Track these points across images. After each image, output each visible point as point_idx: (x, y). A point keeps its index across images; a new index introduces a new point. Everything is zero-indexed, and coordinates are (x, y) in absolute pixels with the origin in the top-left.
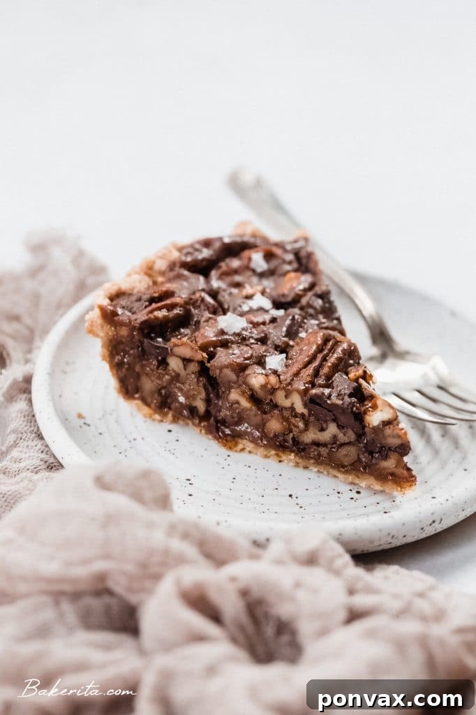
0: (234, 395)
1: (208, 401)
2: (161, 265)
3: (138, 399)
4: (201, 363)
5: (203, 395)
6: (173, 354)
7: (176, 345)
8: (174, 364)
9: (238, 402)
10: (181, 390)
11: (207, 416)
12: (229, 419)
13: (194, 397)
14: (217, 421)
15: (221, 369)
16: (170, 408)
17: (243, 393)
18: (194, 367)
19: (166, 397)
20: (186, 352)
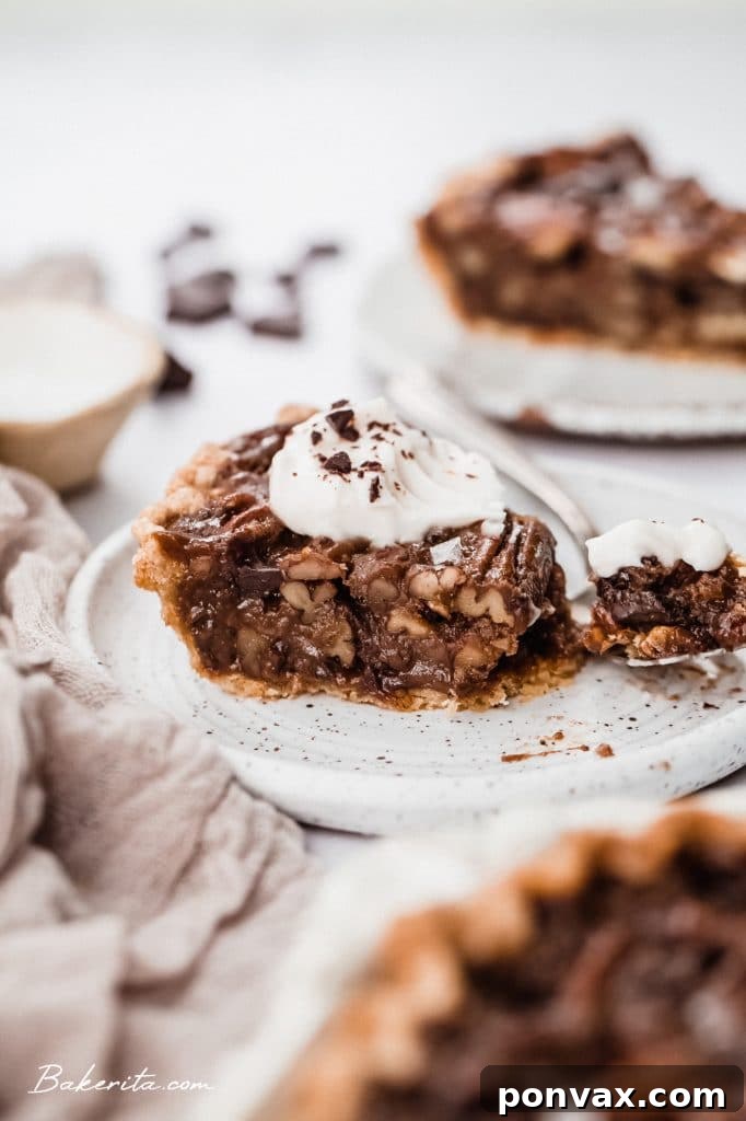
0: (397, 620)
1: (356, 641)
2: (206, 474)
3: (237, 671)
4: (337, 582)
5: (348, 633)
6: (290, 580)
7: (293, 564)
8: (293, 595)
9: (405, 631)
10: (309, 636)
11: (357, 667)
12: (395, 663)
13: (332, 641)
14: (376, 671)
15: (369, 582)
16: (293, 671)
17: (412, 611)
18: (325, 592)
19: (286, 653)
20: (312, 570)
